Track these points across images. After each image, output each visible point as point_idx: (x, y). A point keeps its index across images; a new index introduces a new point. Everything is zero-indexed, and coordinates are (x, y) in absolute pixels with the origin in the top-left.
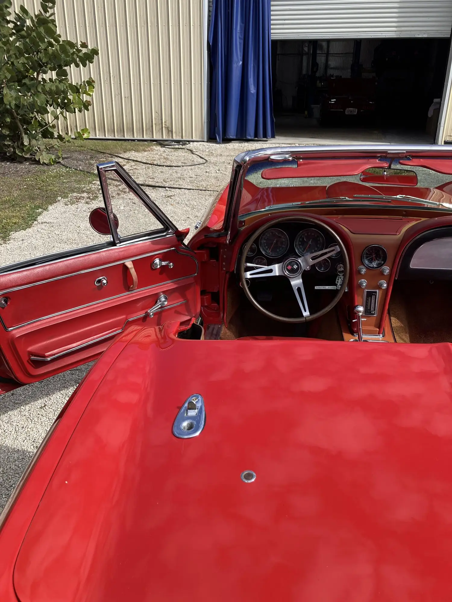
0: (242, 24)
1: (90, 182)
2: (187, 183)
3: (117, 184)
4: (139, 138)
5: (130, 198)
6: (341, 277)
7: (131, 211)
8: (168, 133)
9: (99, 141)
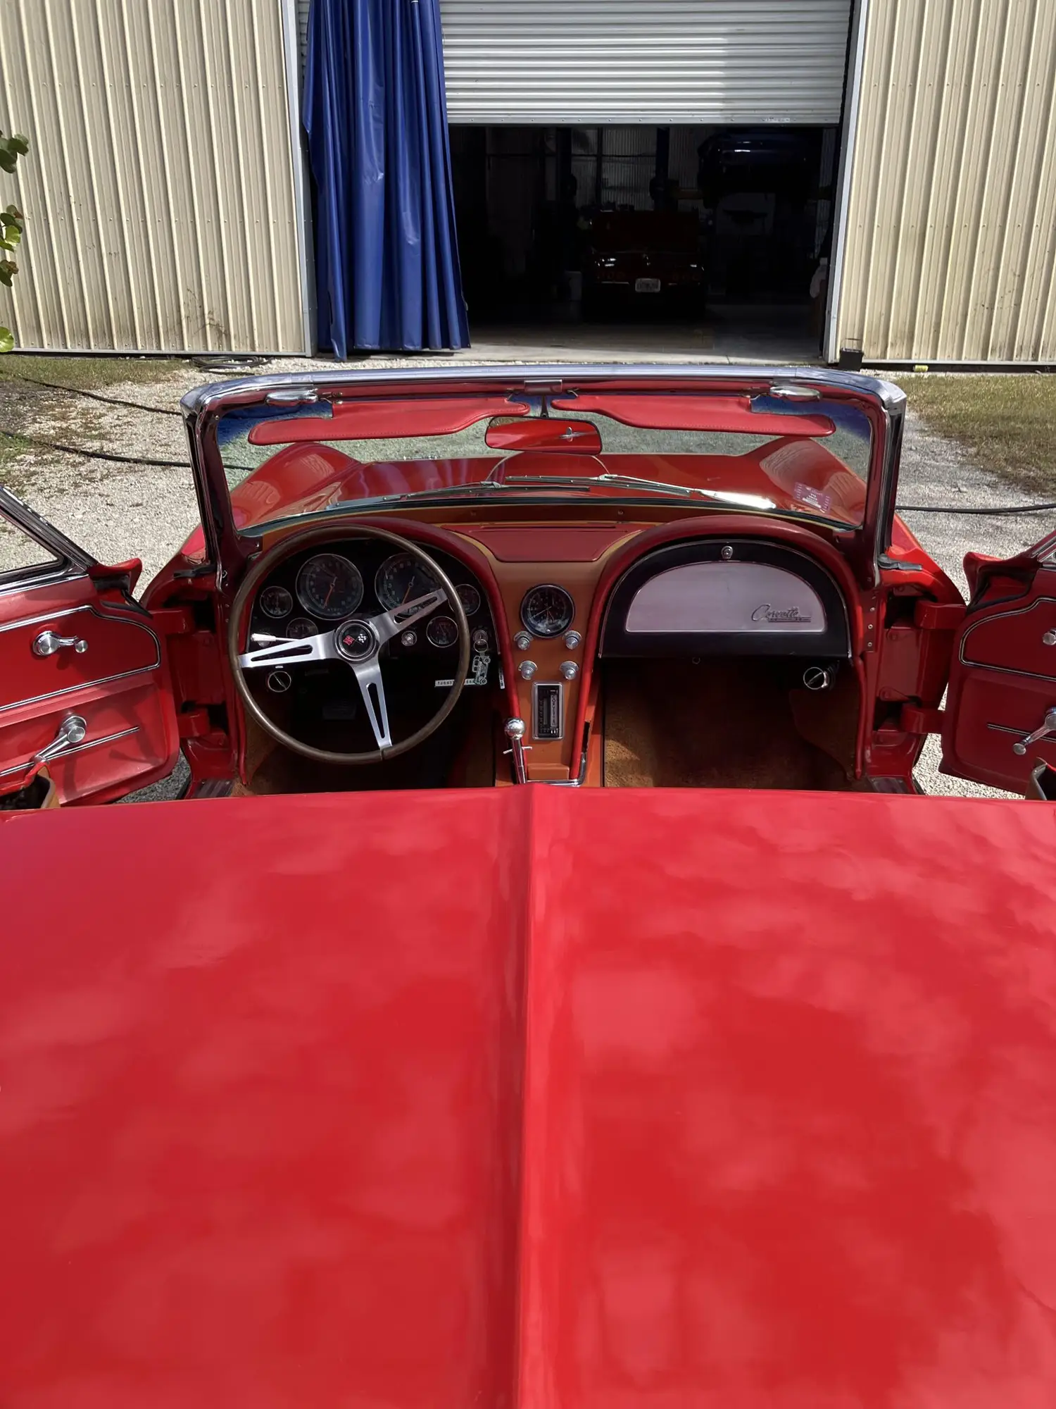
0: (378, 88)
1: (11, 458)
2: (249, 456)
3: (77, 461)
4: (147, 351)
5: (102, 492)
6: (482, 657)
7: (100, 521)
8: (220, 337)
9: (48, 358)
